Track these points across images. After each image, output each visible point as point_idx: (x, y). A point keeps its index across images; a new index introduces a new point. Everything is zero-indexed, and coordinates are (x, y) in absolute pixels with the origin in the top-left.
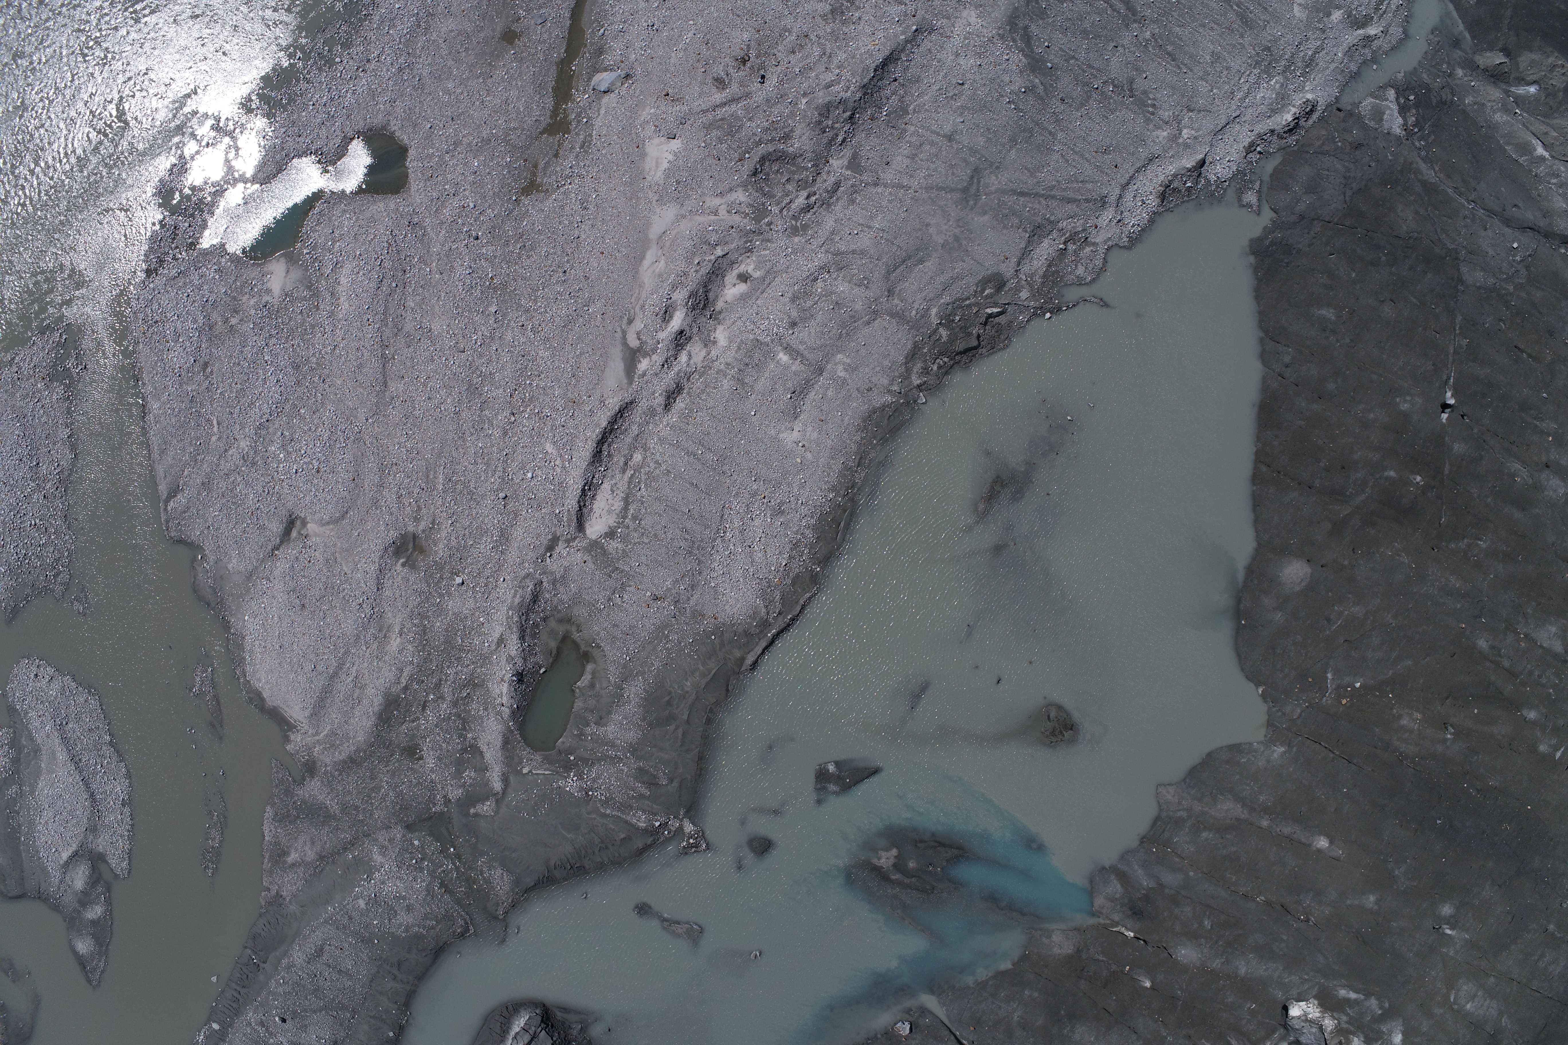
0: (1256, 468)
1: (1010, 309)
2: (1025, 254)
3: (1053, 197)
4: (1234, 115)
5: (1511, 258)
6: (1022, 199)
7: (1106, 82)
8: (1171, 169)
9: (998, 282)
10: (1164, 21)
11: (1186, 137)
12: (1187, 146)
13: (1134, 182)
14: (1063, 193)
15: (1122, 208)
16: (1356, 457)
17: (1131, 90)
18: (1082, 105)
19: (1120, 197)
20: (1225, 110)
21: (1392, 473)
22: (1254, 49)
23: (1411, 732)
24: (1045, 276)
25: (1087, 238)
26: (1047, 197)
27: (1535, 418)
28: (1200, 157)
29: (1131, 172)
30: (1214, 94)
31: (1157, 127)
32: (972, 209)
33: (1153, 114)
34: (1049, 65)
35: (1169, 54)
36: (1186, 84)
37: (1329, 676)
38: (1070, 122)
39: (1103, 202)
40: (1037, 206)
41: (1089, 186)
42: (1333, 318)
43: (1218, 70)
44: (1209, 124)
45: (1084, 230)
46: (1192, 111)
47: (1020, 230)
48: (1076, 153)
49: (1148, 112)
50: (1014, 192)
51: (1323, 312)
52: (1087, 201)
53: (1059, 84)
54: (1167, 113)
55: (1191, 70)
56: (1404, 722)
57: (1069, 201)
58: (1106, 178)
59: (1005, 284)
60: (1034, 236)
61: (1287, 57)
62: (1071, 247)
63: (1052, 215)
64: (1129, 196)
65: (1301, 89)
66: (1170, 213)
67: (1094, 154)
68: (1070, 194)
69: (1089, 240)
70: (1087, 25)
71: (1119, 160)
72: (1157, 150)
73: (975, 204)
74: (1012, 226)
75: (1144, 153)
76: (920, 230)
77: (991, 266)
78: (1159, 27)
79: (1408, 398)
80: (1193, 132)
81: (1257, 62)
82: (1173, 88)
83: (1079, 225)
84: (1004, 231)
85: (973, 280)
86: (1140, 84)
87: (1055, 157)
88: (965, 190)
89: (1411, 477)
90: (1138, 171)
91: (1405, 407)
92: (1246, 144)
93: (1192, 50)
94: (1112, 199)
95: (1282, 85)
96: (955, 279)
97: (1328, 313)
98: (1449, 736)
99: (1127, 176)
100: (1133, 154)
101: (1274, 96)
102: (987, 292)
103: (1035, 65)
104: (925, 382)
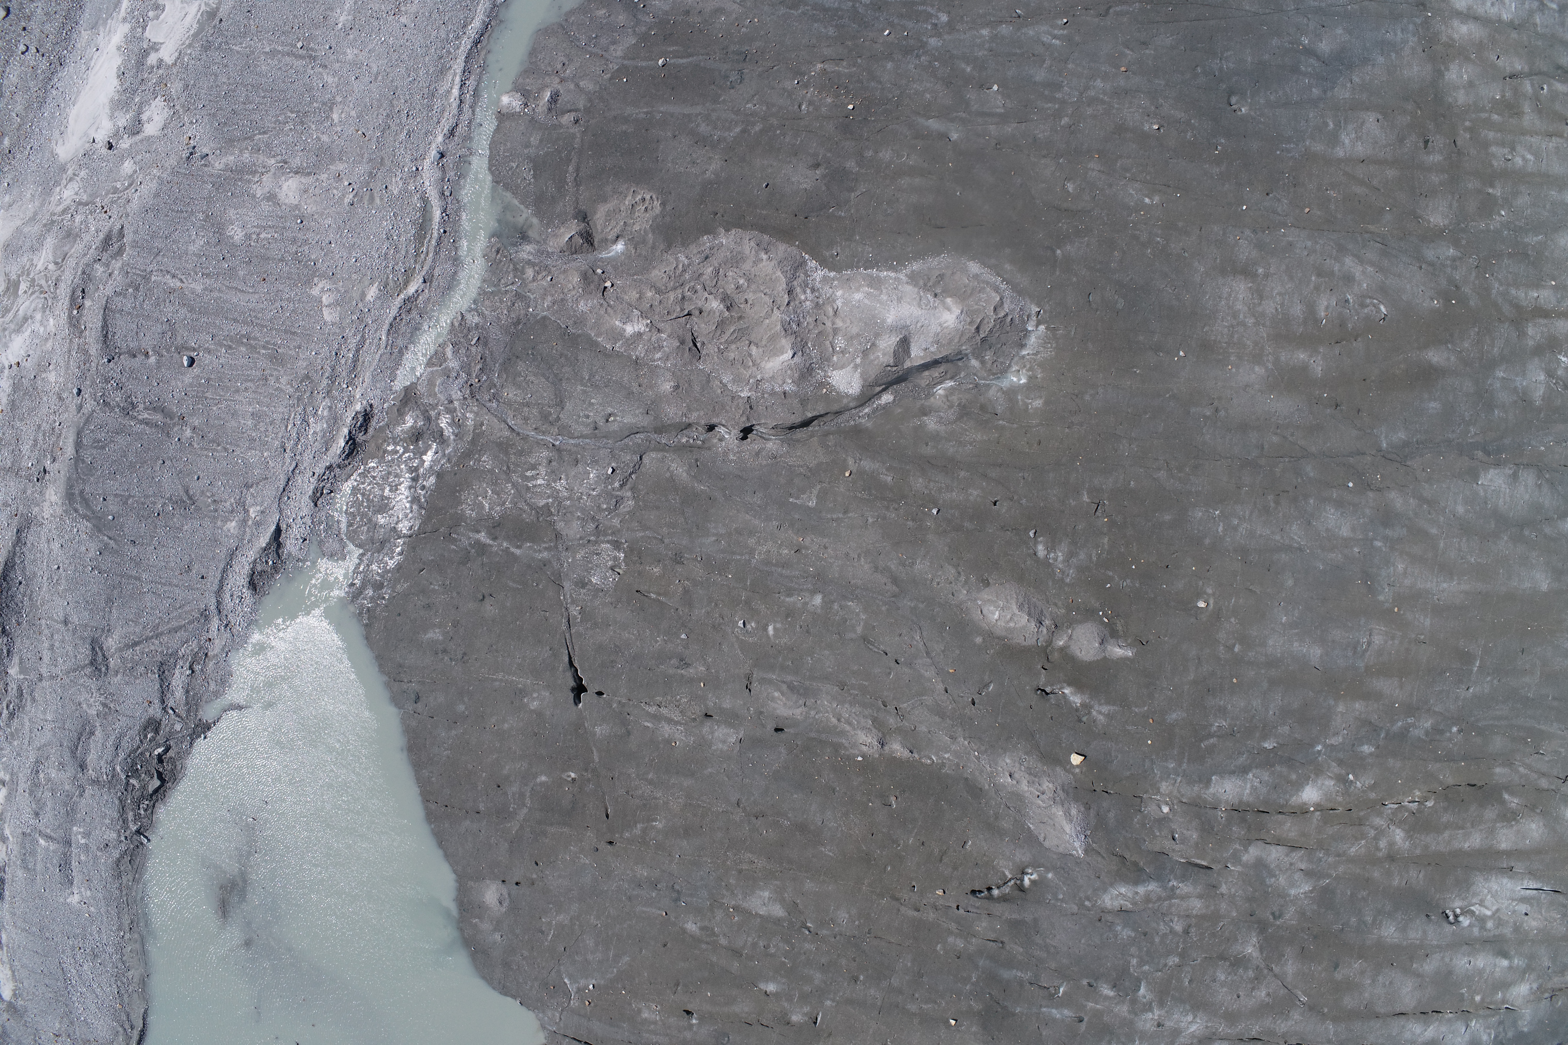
0: (426, 808)
1: (172, 743)
2: (164, 691)
3: (162, 634)
4: (291, 469)
5: (610, 487)
6: (138, 648)
7: (165, 503)
8: (252, 554)
9: (154, 725)
10: (199, 409)
11: (253, 516)
12: (258, 524)
13: (227, 582)
14: (170, 626)
15: (225, 613)
16: (505, 772)
17: (190, 498)
18: (152, 537)
19: (219, 603)
20: (280, 469)
21: (544, 778)
22: (292, 386)
23: (655, 1023)
24: (187, 703)
25: (206, 654)
26: (157, 636)
27: (678, 668)
28: (273, 528)
29: (219, 576)
30: (265, 459)
31: (226, 520)
32: (106, 674)
33: (216, 511)
34: (110, 517)
35: (213, 441)
36: (237, 463)
37: (566, 980)
38: (149, 559)
39: (205, 615)
40: (152, 648)
41: (187, 608)
42: (441, 638)
43: (262, 429)
44: (270, 492)
45: (201, 648)
46: (252, 486)
47: (149, 675)
48: (165, 585)
49: (211, 511)
50: (127, 647)
51: (430, 635)
52: (191, 622)
53: (125, 530)
54: (228, 503)
55: (238, 446)
56: (645, 1015)
57: (176, 630)
58: (197, 594)
59: (160, 724)
60: (164, 672)
61: (327, 374)
62: (197, 668)
63: (168, 649)
64: (227, 597)
65: (350, 402)
66: (266, 596)
67: (180, 577)
68: (174, 624)
69: (209, 654)
70: (132, 458)
71: (203, 571)
72: (233, 543)
73: (107, 669)
74: (141, 675)
75: (222, 553)
76: (77, 710)
77: (141, 715)
78: (198, 418)
79: (535, 695)
80: (258, 508)
81: (299, 399)
82: (225, 474)
83: (194, 645)
84: (137, 682)
85: (133, 732)
86: (195, 487)
87: (149, 597)
88: (93, 662)
89: (564, 776)
90: (224, 571)
91: (534, 705)
92: (310, 493)
93: (234, 423)
94: (213, 607)
95: (330, 408)
96: (120, 738)
97: (434, 635)
98: (694, 1021)
99: (217, 581)
100: (214, 558)
101: (325, 426)
102: (149, 736)
103: (99, 525)
104: (141, 826)
